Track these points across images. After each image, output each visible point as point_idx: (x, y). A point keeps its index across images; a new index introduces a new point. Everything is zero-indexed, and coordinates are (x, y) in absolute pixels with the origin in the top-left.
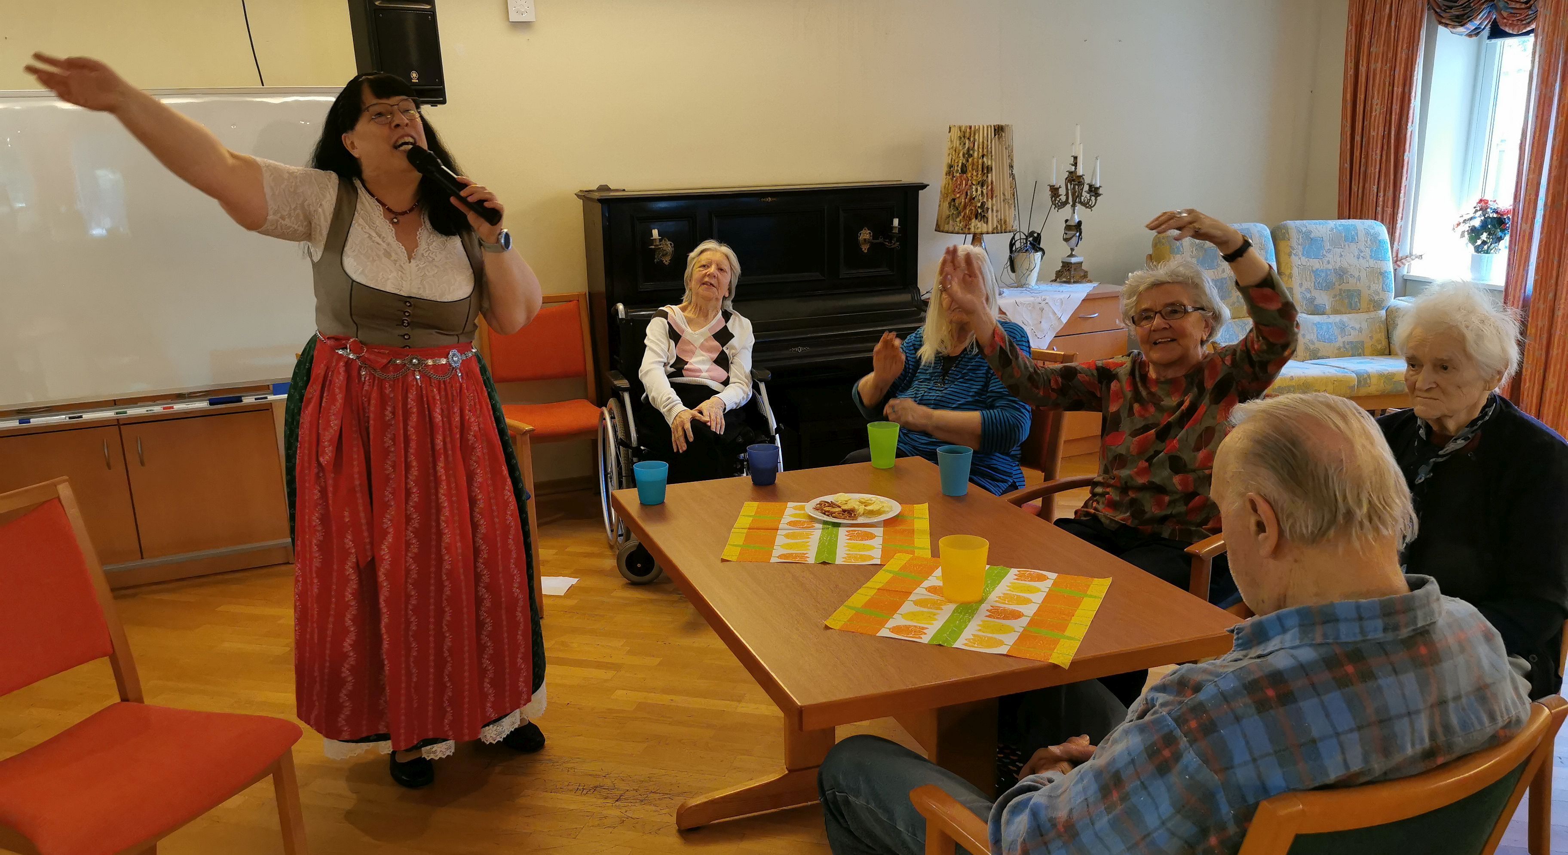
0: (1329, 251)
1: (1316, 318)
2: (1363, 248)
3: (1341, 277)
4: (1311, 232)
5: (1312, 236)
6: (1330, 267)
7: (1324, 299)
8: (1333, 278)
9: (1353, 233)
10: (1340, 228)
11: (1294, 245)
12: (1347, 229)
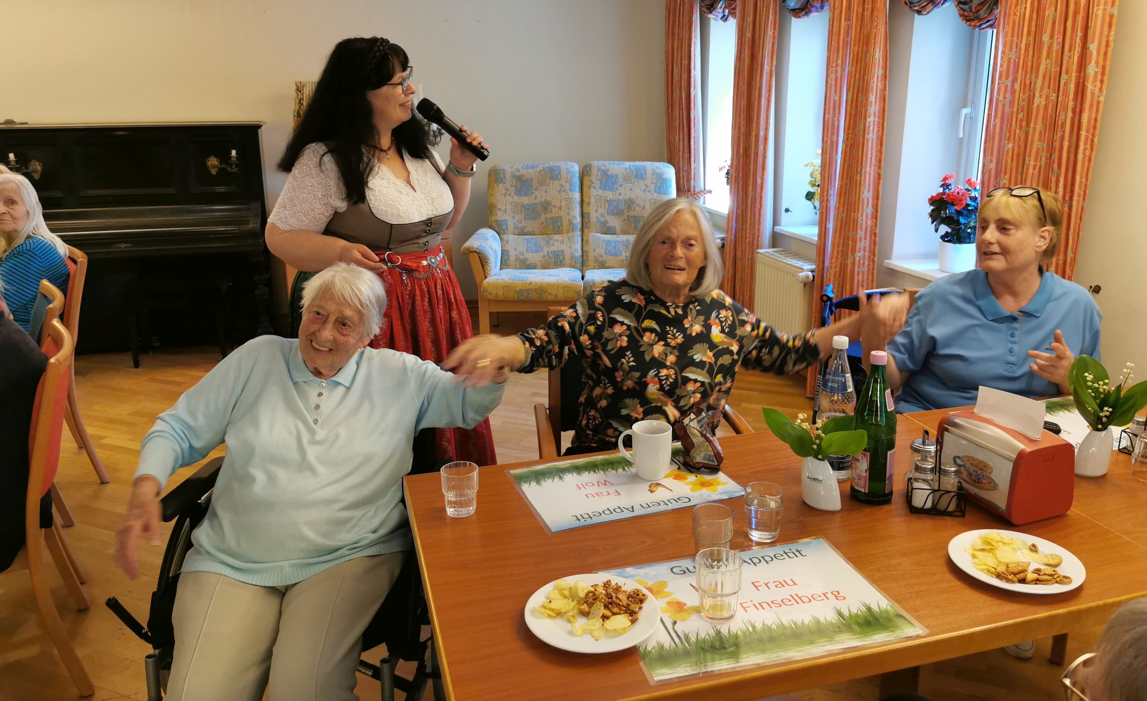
0: (621, 186)
1: (608, 237)
2: (649, 184)
3: (629, 206)
4: (608, 170)
5: (609, 173)
6: (621, 198)
7: (614, 222)
8: (623, 206)
9: (642, 172)
10: (633, 168)
11: (594, 180)
12: (638, 169)
